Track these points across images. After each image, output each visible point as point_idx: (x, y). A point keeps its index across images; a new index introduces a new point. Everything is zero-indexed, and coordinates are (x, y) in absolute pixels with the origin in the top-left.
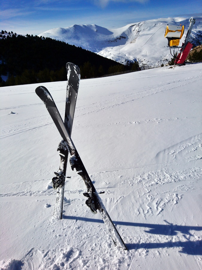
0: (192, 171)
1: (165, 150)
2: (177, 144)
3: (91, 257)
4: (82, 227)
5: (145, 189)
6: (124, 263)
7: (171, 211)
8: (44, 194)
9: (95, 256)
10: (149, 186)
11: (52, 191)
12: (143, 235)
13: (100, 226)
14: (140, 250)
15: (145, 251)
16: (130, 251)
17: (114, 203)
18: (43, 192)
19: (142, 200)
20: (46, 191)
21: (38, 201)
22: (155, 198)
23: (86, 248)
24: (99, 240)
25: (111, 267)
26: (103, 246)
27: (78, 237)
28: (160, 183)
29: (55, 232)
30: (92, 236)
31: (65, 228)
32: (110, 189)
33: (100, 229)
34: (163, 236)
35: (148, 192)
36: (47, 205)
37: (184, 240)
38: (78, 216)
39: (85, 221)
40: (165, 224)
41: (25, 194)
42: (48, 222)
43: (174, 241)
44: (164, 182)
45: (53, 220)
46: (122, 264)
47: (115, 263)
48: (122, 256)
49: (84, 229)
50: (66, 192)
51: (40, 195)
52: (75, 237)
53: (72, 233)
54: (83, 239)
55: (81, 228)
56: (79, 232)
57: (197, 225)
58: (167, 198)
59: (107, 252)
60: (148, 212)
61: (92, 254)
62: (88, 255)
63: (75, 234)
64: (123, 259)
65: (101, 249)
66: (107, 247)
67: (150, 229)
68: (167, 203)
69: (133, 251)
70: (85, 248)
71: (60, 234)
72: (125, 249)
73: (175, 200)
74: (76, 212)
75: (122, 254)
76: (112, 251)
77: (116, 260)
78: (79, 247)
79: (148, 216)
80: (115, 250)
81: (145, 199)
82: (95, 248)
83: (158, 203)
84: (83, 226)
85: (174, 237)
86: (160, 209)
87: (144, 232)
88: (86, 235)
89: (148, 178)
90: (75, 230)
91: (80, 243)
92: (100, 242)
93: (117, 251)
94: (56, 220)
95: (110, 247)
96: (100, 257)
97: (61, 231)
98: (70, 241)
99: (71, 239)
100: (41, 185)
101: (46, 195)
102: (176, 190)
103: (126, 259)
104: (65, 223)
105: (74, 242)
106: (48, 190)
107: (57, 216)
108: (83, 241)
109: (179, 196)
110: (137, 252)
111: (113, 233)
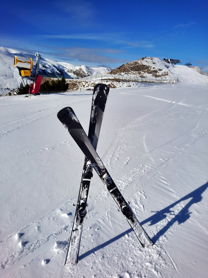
0: (131, 174)
3: (139, 269)
7: (148, 204)
8: (24, 254)
9: (140, 265)
11: (31, 246)
12: (151, 228)
13: (117, 243)
15: (164, 236)
16: (156, 243)
17: (108, 220)
18: (21, 253)
20: (24, 249)
21: (25, 266)
24: (129, 253)
25: (158, 262)
26: (137, 255)
27: (112, 264)
28: (122, 189)
30: (121, 254)
31: (91, 267)
32: (92, 211)
33: (120, 245)
34: (161, 221)
36: (46, 262)
37: (173, 217)
38: (90, 249)
39: (101, 248)
40: (154, 213)
43: (169, 220)
44: (124, 188)
45: (70, 269)
46: (161, 255)
49: (109, 255)
50: (50, 237)
51: (20, 259)
52: (110, 266)
53: (103, 264)
54: (118, 262)
56: (108, 260)
57: (169, 205)
58: (137, 197)
59: (145, 256)
60: (137, 213)
61: (137, 266)
62: (135, 269)
63: (106, 264)
64: (158, 251)
65: (138, 257)
66: (141, 253)
67: (150, 222)
68: (141, 200)
69: (158, 242)
70: (126, 267)
71: (94, 274)
72: (153, 245)
73: (143, 196)
74: (85, 247)
77: (156, 255)
78: (122, 270)
79: (139, 215)
80: (148, 251)
82: (133, 261)
83: (136, 203)
84: (105, 253)
85: (167, 218)
86: (142, 206)
87: (149, 226)
88: (116, 258)
90: (103, 261)
91: (119, 266)
92: (132, 254)
93: (150, 250)
94: (74, 267)
95: (143, 251)
96: (145, 263)
97: (90, 271)
98: (110, 272)
99: (108, 270)
100: (7, 248)
101: (28, 253)
102: (136, 189)
103: (160, 250)
104: (86, 263)
105: (114, 270)
106: (25, 247)
107: (71, 262)
108: (119, 263)
109: (142, 193)
110: (160, 241)
111: (143, 236)
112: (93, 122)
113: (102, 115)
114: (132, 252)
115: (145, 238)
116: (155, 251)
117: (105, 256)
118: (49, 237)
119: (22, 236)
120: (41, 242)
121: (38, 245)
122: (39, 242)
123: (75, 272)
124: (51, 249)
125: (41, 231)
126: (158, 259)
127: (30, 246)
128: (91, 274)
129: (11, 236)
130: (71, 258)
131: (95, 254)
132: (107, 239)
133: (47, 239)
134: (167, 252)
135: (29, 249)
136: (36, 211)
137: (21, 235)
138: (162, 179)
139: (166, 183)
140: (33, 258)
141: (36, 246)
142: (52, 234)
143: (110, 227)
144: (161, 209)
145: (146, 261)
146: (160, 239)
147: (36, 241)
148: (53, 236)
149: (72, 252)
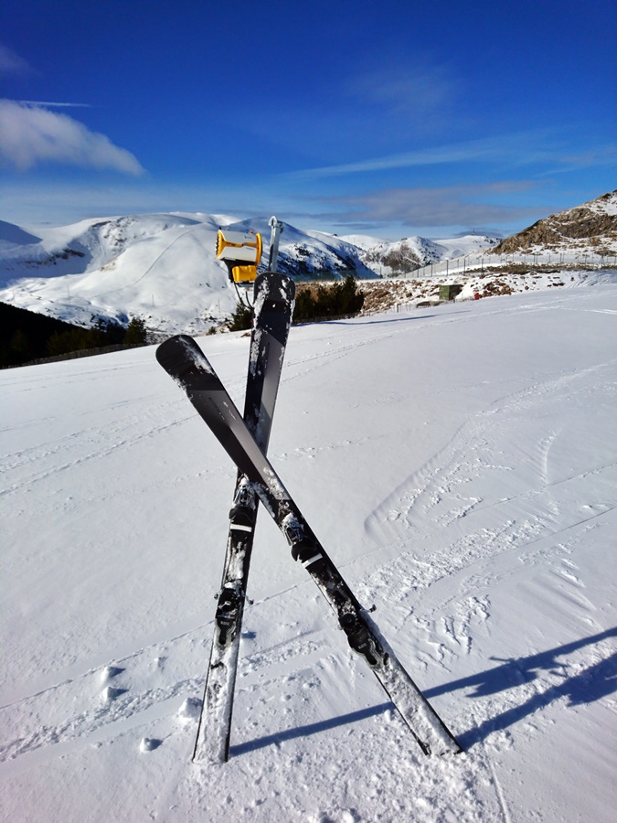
0: (467, 545)
1: (374, 513)
2: (391, 496)
3: (391, 810)
4: (308, 754)
5: (396, 608)
6: (479, 783)
7: (488, 635)
8: (107, 717)
9: (398, 801)
10: (402, 599)
11: (131, 701)
12: (470, 706)
13: (352, 731)
14: (491, 738)
15: (503, 734)
16: (471, 750)
17: (347, 665)
18: (101, 715)
19: (410, 634)
20: (110, 706)
21: (101, 744)
22: (434, 622)
23: (359, 797)
24: (377, 763)
25: (456, 804)
26: (400, 771)
27: (317, 783)
28: (421, 585)
29: (237, 801)
30: (353, 762)
31: (257, 777)
32: (310, 637)
33: (360, 737)
34: (514, 690)
35: (409, 612)
36: (148, 744)
37: (559, 681)
38: (272, 733)
39: (302, 735)
40: (497, 664)
41: (28, 745)
42: (191, 786)
43: (541, 691)
44: (427, 582)
45: (202, 772)
46: (475, 787)
47: (458, 792)
48: (463, 770)
49: (318, 757)
50: (182, 688)
51: (95, 727)
52: (308, 785)
53: (291, 778)
54: (334, 779)
55: (307, 757)
56: (310, 768)
57: (559, 645)
58: (460, 611)
59: (422, 778)
60: (443, 655)
61: (387, 801)
62: (379, 809)
63: (301, 778)
64: (470, 773)
65: (399, 780)
66: (413, 768)
67: (476, 686)
68: (469, 621)
69: (478, 748)
70: (356, 797)
71: (258, 799)
72: (459, 752)
73: (481, 611)
74: (260, 726)
75: (458, 765)
76: (430, 770)
77: (457, 784)
78: (339, 803)
79: (448, 662)
80: (437, 766)
81: (414, 631)
82: (382, 785)
83: (450, 628)
84: (308, 749)
85: (536, 682)
86: (465, 640)
87: (469, 699)
88: (334, 768)
89: (387, 583)
90: (295, 769)
91: (333, 791)
92: (385, 766)
93: (442, 766)
94: (213, 769)
95: (419, 765)
96: (414, 799)
97: (251, 789)
98: (302, 802)
99: (301, 795)
100: (75, 699)
101: (117, 718)
102: (465, 590)
103: (476, 772)
104: (248, 765)
105: (316, 799)
106: (113, 702)
107: (209, 755)
108: (337, 783)
109: (482, 601)
110: (486, 746)
111: (421, 718)
112: (256, 372)
113: (280, 353)
114: (385, 762)
115: (430, 726)
116: (459, 771)
117: (305, 758)
118: (179, 685)
119: (117, 676)
120: (154, 696)
121: (146, 701)
122: (150, 695)
123: (211, 784)
124: (174, 717)
125: (165, 670)
126: (462, 794)
127: (126, 702)
128: (251, 796)
129: (93, 672)
130: (208, 743)
131: (279, 747)
132: (327, 715)
133: (172, 690)
134: (497, 782)
135: (122, 708)
136: (169, 620)
137: (115, 672)
138: (564, 565)
139: (574, 579)
140: (125, 731)
141: (141, 703)
142: (188, 681)
143: (347, 683)
144: (526, 655)
145: (419, 794)
146: (489, 741)
147: (146, 692)
148: (189, 684)
149: (211, 728)
